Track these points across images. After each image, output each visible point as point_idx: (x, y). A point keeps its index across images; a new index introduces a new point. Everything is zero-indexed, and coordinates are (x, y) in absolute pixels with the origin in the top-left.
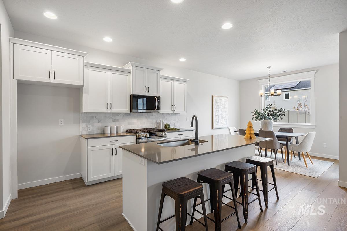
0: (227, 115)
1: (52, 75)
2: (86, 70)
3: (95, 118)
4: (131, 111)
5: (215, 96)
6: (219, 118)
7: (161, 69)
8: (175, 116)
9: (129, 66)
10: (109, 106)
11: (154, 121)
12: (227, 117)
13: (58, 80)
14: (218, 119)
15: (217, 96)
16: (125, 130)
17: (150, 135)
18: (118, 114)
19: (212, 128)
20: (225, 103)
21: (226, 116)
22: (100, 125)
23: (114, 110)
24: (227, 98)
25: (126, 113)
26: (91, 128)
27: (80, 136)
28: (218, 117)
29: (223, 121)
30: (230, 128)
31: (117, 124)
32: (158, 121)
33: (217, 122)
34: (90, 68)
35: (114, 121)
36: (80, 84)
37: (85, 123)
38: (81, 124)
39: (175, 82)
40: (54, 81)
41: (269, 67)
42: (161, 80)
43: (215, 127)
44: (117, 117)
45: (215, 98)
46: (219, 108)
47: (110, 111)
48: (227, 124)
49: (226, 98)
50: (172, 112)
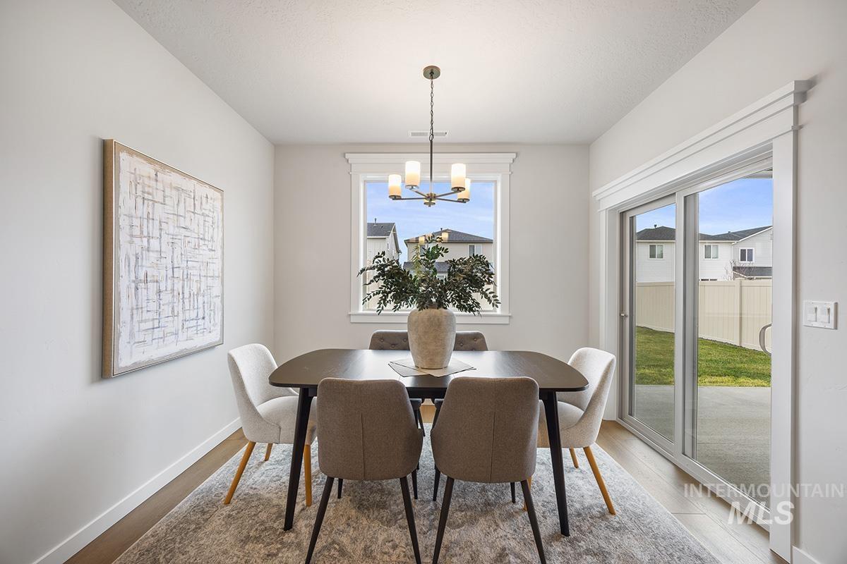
0: (217, 282)
5: (131, 152)
6: (166, 297)
12: (216, 291)
14: (153, 306)
15: (150, 160)
19: (104, 368)
20: (210, 220)
21: (210, 288)
24: (218, 195)
28: (153, 296)
29: (193, 315)
30: (236, 353)
33: (149, 325)
43: (125, 356)
45: (125, 166)
46: (165, 238)
48: (218, 328)
49: (211, 193)
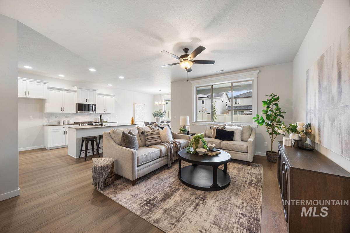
1: (27, 93)
2: (47, 90)
3: (53, 115)
4: (77, 112)
5: (136, 104)
7: (96, 90)
8: (108, 115)
9: (75, 88)
10: (62, 109)
11: (94, 118)
13: (30, 96)
14: (138, 117)
16: (74, 122)
17: (88, 124)
18: (69, 113)
20: (143, 108)
21: (143, 115)
22: (57, 119)
23: (66, 111)
25: (74, 113)
26: (50, 121)
27: (43, 125)
29: (141, 118)
31: (68, 119)
32: (96, 118)
34: (50, 89)
35: (66, 117)
36: (44, 98)
37: (46, 118)
38: (44, 119)
39: (106, 96)
40: (28, 97)
41: (160, 91)
42: (96, 95)
44: (68, 115)
47: (63, 112)
48: (144, 119)
49: (143, 105)
50: (105, 112)
